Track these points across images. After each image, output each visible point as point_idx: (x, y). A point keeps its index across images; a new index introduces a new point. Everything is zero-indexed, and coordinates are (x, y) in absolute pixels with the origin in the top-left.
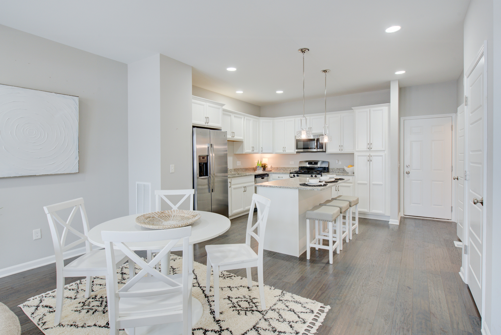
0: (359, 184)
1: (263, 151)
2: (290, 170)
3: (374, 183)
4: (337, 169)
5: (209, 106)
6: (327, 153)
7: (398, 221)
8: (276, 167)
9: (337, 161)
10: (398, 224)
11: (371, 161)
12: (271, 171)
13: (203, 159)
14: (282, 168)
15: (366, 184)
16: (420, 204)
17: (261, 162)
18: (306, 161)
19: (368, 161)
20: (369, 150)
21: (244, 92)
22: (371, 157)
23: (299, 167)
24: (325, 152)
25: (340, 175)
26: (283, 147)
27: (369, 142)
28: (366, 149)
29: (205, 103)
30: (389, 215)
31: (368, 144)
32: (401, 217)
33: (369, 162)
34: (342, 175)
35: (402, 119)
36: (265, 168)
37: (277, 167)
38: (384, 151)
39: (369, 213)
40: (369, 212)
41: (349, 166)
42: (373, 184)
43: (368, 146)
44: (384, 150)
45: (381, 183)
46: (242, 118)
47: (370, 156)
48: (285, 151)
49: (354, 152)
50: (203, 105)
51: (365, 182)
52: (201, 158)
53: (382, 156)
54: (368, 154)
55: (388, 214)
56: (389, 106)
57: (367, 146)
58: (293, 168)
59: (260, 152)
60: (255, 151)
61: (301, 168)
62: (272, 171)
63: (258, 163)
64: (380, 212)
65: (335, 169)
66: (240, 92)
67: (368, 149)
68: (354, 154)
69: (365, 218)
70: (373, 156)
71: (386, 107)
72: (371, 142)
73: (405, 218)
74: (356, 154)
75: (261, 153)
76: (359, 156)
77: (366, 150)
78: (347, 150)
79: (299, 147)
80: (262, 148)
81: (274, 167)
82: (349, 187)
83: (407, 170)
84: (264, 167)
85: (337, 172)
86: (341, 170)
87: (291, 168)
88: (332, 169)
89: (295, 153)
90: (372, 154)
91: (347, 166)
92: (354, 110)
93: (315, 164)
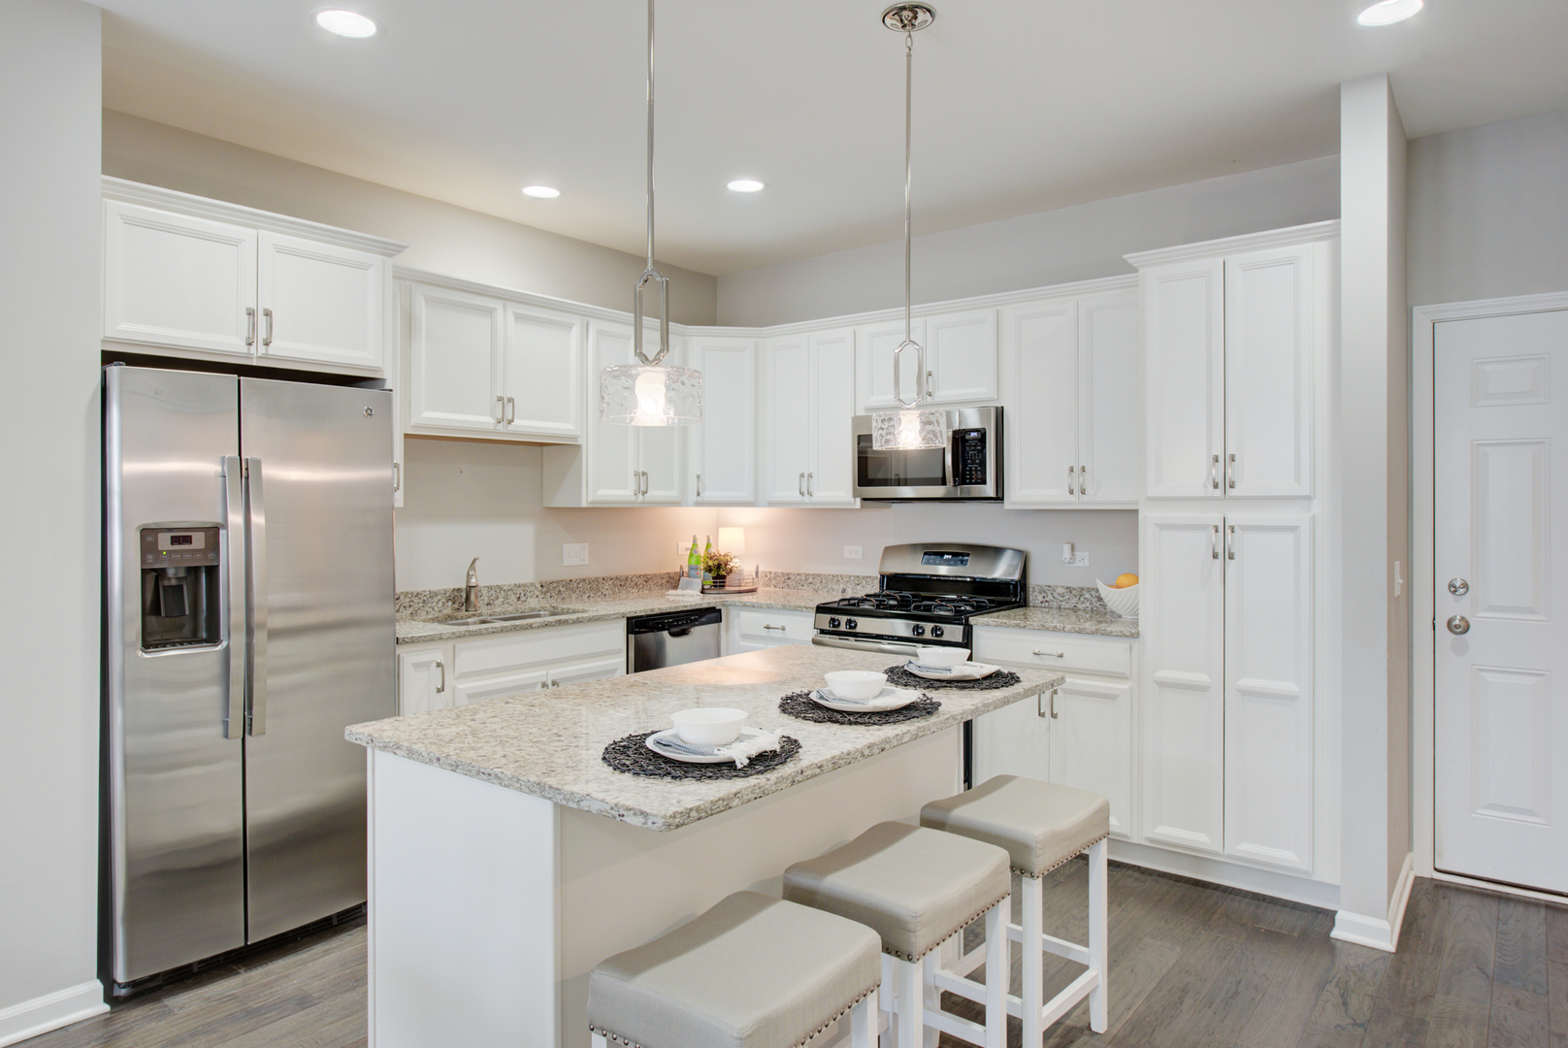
0: (1163, 684)
1: (707, 495)
2: (844, 591)
3: (1247, 682)
4: (1069, 589)
5: (280, 250)
6: (1008, 504)
7: (1385, 925)
8: (780, 570)
9: (1067, 548)
10: (1389, 945)
11: (1231, 557)
12: (753, 591)
13: (177, 547)
14: (807, 575)
15: (1201, 689)
16: (1530, 813)
17: (708, 546)
18: (914, 547)
19: (1215, 556)
20: (1218, 492)
21: (562, 192)
22: (1228, 531)
23: (883, 576)
24: (999, 498)
25: (1063, 630)
26: (802, 476)
27: (1218, 451)
28: (1205, 486)
29: (253, 232)
30: (1338, 882)
31: (1216, 459)
32: (1419, 881)
33: (1219, 562)
34: (1070, 632)
35: (1422, 317)
36: (724, 577)
37: (786, 571)
38: (1308, 498)
39: (1216, 854)
40: (1217, 848)
41: (1122, 580)
42: (1246, 693)
43: (1217, 473)
44: (1305, 491)
45: (1288, 687)
46: (569, 326)
47: (1225, 528)
48: (810, 494)
49: (1137, 503)
50: (234, 243)
51: (1202, 678)
52: (164, 542)
53: (1293, 529)
54: (1214, 517)
55: (1327, 872)
56: (1335, 236)
57: (1209, 472)
58: (859, 580)
59: (693, 497)
60: (654, 494)
61: (892, 581)
62: (760, 589)
63: (693, 551)
64: (1286, 856)
65: (1060, 590)
66: (541, 191)
67: (1216, 486)
68: (1136, 512)
69: (1197, 883)
70: (1246, 528)
71: (1319, 243)
72: (1230, 452)
73: (1439, 886)
74: (1148, 516)
75: (698, 504)
76: (1162, 527)
77: (1200, 492)
78: (1105, 494)
79: (871, 476)
80: (698, 477)
81: (773, 571)
82: (1112, 697)
83: (1451, 607)
84: (718, 574)
85: (1067, 606)
86: (1087, 596)
87: (850, 577)
88: (1042, 591)
89: (858, 505)
90: (1236, 516)
91: (1113, 580)
92: (1141, 271)
93: (957, 564)
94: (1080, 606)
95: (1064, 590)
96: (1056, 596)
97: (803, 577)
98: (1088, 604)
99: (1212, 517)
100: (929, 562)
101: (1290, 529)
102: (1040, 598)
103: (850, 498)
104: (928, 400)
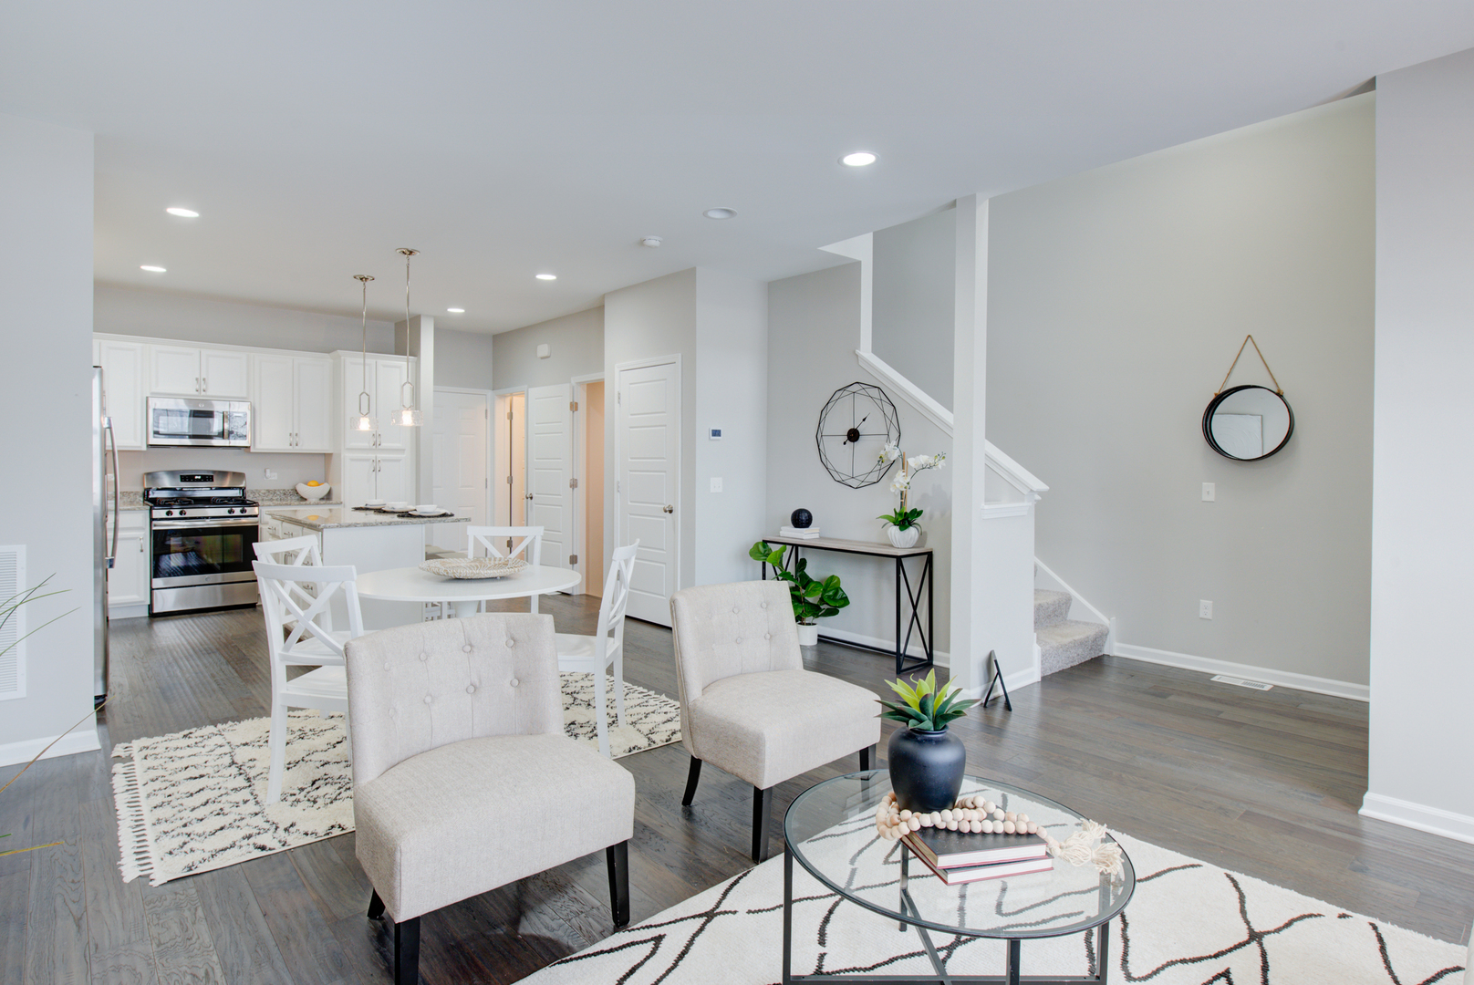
4: (269, 491)
6: (253, 449)
11: (379, 471)
19: (373, 471)
20: (374, 447)
22: (378, 462)
24: (249, 447)
27: (375, 432)
31: (374, 435)
33: (375, 473)
38: (404, 450)
43: (374, 440)
70: (383, 461)
72: (379, 432)
74: (346, 456)
76: (352, 460)
85: (264, 495)
86: (277, 492)
88: (253, 492)
89: (144, 448)
90: (380, 456)
91: (306, 484)
92: (342, 358)
93: (205, 481)
94: (274, 498)
95: (266, 490)
96: (260, 492)
98: (278, 497)
99: (372, 456)
100: (185, 481)
101: (399, 460)
102: (252, 496)
103: (139, 444)
104: (203, 393)
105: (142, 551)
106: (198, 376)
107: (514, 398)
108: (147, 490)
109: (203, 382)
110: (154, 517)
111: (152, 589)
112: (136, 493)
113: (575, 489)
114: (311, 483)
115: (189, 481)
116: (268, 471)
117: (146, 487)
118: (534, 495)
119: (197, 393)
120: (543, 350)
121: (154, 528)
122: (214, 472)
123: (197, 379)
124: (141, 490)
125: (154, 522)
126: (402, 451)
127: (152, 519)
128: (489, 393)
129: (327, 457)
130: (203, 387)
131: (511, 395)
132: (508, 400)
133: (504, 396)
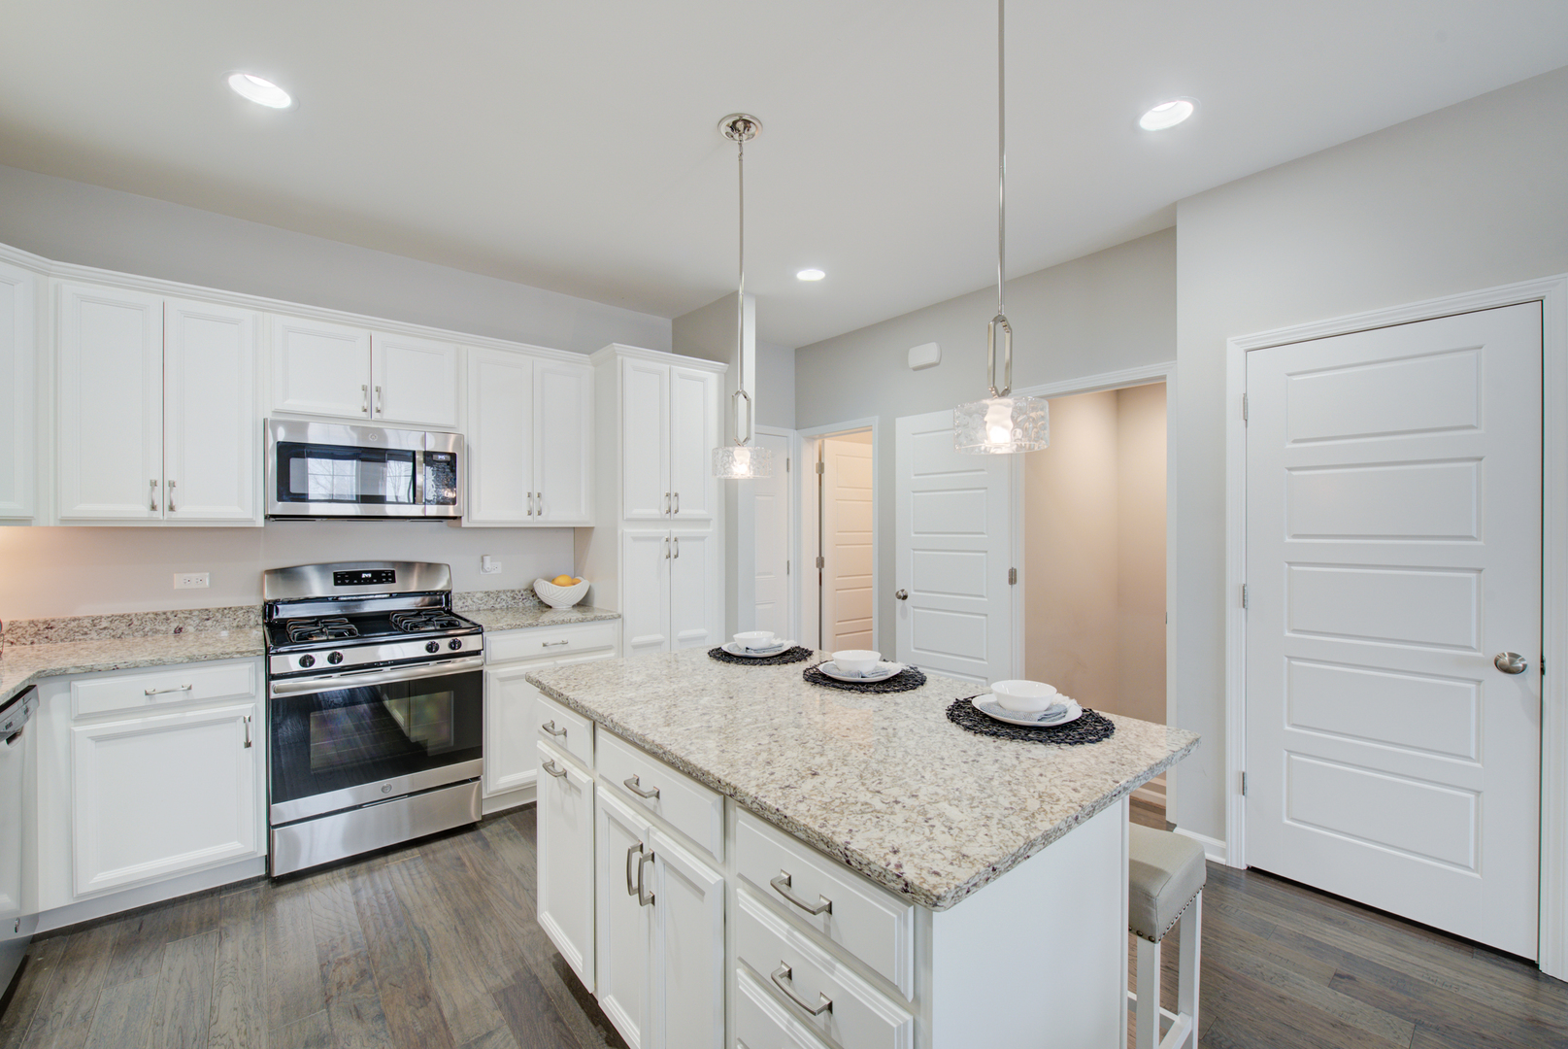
0: (636, 647)
2: (180, 631)
4: (488, 593)
6: (467, 522)
11: (676, 557)
15: (659, 643)
19: (668, 557)
20: (668, 516)
22: (674, 541)
24: (458, 519)
27: (668, 489)
33: (669, 561)
38: (710, 520)
42: (682, 640)
43: (669, 504)
44: (709, 517)
45: (702, 631)
47: (672, 539)
48: (172, 508)
67: (668, 512)
70: (681, 539)
71: (714, 374)
72: (675, 490)
74: (626, 532)
76: (636, 539)
85: (485, 607)
86: (504, 597)
87: (191, 612)
88: (462, 597)
89: (260, 522)
90: (677, 531)
91: (552, 580)
92: (619, 358)
93: (380, 581)
94: (497, 606)
95: (483, 595)
96: (475, 600)
97: (87, 623)
98: (504, 603)
99: (663, 531)
100: (343, 584)
101: (702, 539)
102: (460, 604)
103: (249, 515)
104: (376, 416)
105: (248, 745)
106: (367, 383)
107: (827, 441)
108: (269, 608)
109: (375, 394)
110: (273, 671)
111: (270, 827)
112: (249, 610)
113: (1014, 586)
114: (561, 580)
115: (351, 583)
116: (487, 559)
117: (269, 597)
118: (911, 593)
119: (364, 415)
120: (925, 353)
121: (273, 696)
122: (394, 563)
123: (364, 389)
124: (258, 604)
125: (274, 683)
126: (706, 521)
127: (271, 677)
128: (792, 433)
129: (581, 534)
130: (376, 404)
131: (822, 437)
132: (817, 443)
133: (812, 439)
